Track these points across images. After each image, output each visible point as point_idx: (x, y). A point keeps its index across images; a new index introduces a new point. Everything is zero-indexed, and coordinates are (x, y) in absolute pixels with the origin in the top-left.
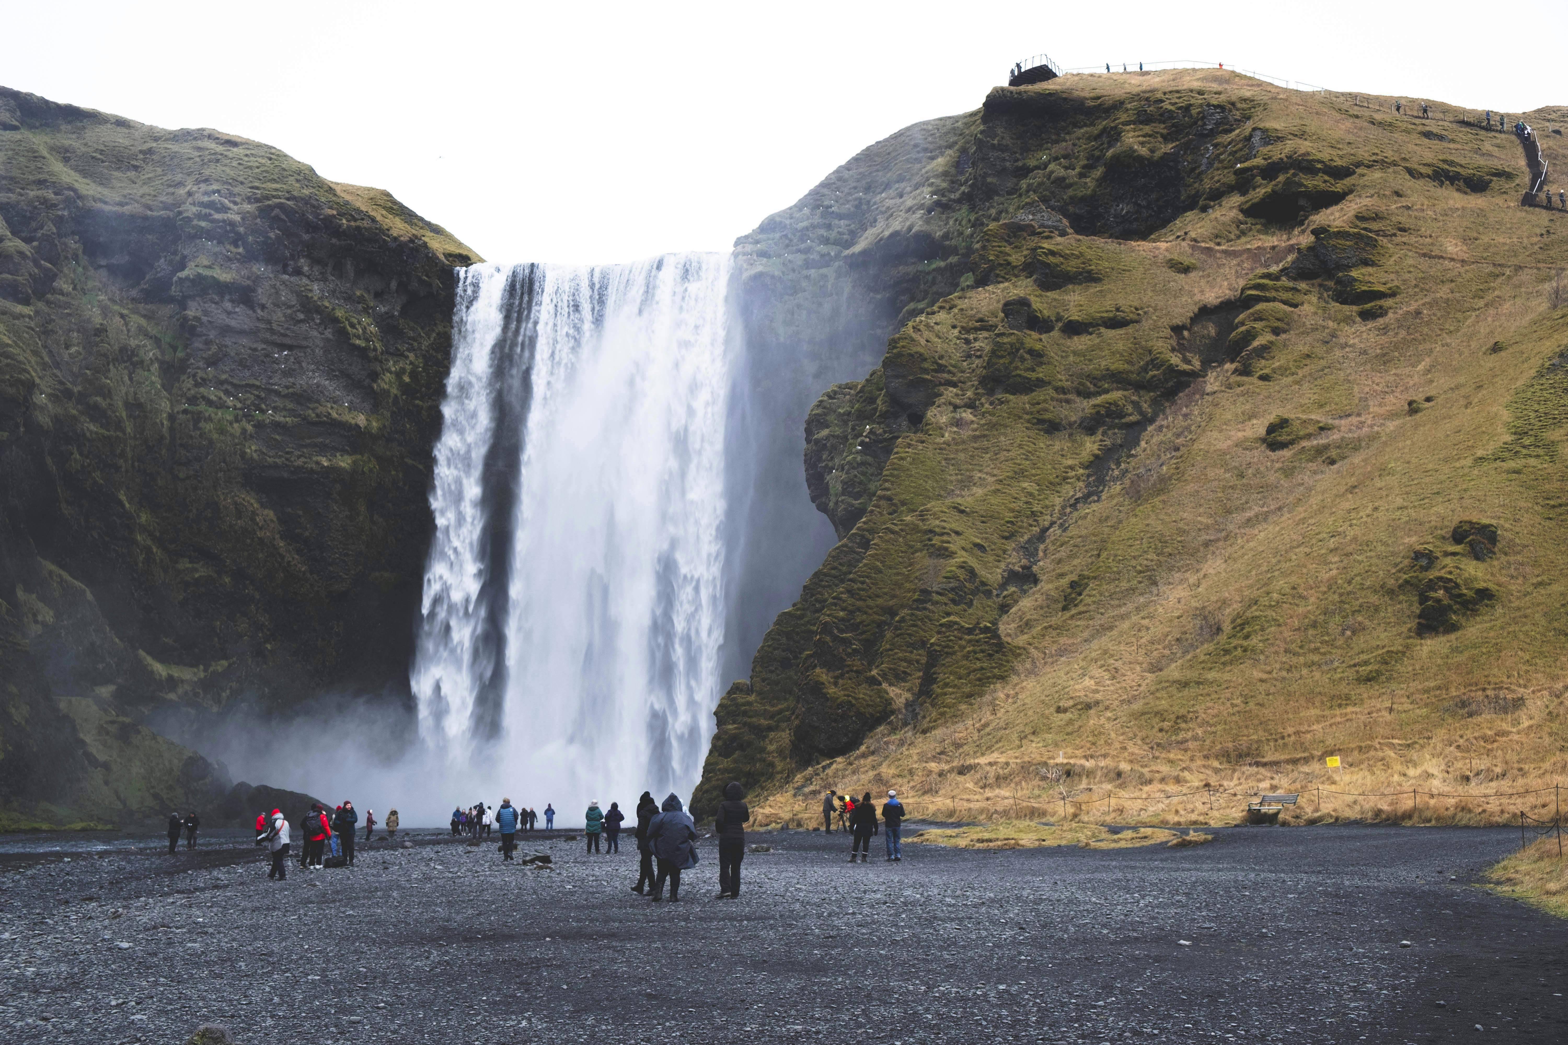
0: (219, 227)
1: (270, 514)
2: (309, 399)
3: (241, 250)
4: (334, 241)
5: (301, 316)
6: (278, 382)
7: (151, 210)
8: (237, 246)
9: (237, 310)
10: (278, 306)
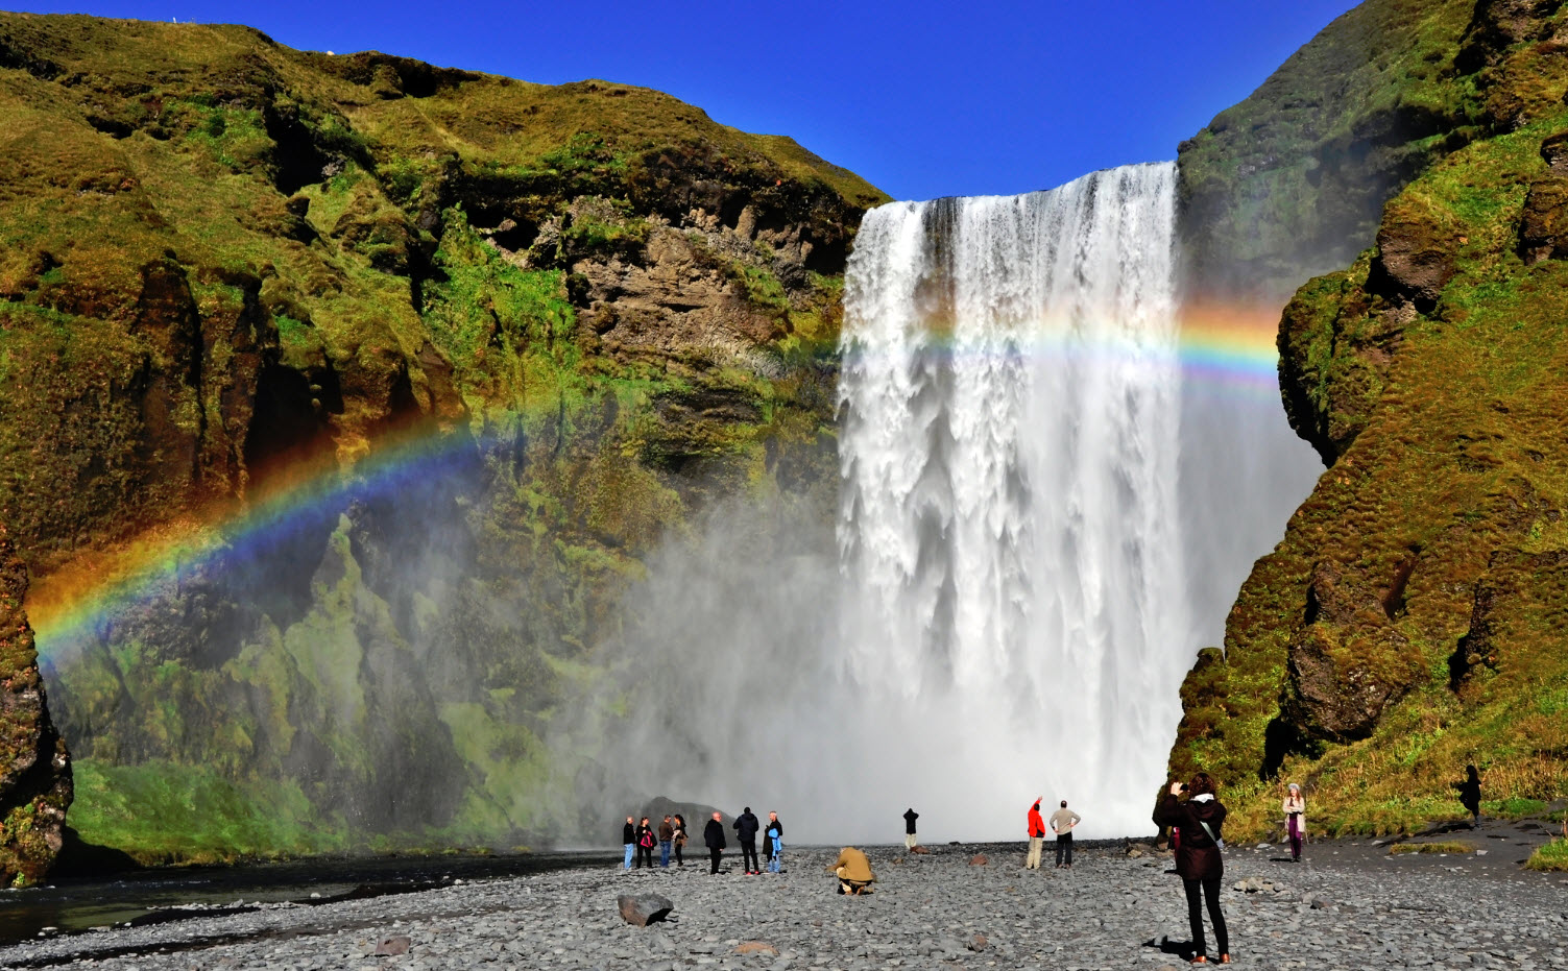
0: (603, 180)
1: (674, 494)
2: (709, 364)
3: (627, 202)
4: (729, 186)
5: (696, 272)
6: (678, 347)
7: (534, 169)
8: (622, 199)
9: (627, 269)
10: (670, 262)
